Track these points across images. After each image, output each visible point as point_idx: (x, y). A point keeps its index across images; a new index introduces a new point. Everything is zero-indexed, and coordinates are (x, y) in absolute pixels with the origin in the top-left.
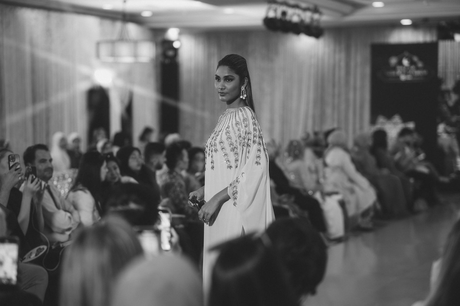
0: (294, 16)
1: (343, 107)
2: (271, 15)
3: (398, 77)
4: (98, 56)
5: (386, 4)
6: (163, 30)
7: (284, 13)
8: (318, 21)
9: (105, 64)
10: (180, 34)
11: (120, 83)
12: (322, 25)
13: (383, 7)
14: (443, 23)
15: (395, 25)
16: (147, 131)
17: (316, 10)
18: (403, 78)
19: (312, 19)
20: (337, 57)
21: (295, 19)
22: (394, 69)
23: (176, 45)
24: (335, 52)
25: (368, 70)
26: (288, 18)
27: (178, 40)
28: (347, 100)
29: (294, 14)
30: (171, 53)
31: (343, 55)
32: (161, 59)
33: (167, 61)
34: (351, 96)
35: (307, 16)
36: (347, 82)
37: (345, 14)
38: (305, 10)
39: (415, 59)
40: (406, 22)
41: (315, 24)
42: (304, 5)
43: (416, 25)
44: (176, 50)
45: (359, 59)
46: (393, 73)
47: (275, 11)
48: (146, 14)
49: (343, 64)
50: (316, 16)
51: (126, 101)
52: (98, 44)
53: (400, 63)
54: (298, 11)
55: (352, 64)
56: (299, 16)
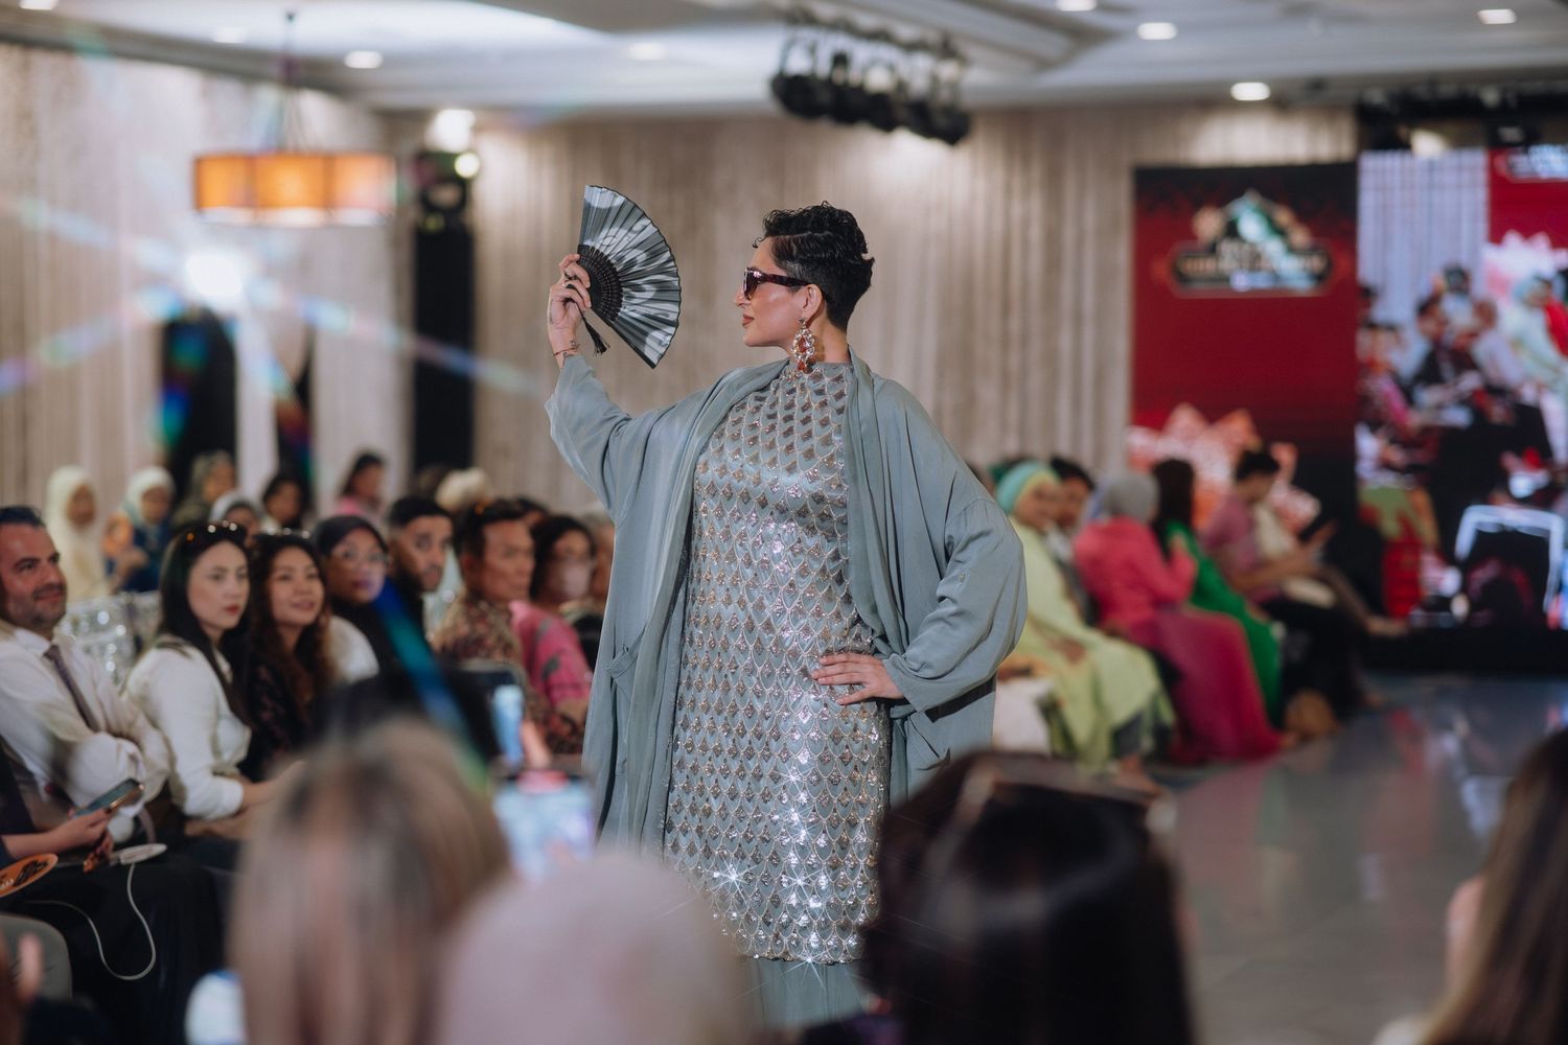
0: (875, 68)
1: (1036, 381)
2: (798, 64)
3: (1224, 279)
4: (199, 203)
5: (1183, 28)
6: (419, 117)
7: (840, 60)
8: (954, 86)
9: (219, 233)
10: (477, 129)
11: (272, 296)
12: (968, 101)
13: (1174, 39)
14: (1376, 97)
15: (1213, 101)
16: (366, 463)
17: (946, 50)
18: (1242, 282)
19: (934, 79)
20: (1017, 210)
21: (878, 80)
22: (1212, 250)
23: (464, 167)
24: (1008, 191)
25: (1122, 255)
26: (854, 75)
27: (471, 150)
28: (1051, 358)
29: (873, 63)
30: (446, 196)
31: (1036, 204)
32: (413, 214)
33: (434, 223)
34: (1065, 342)
35: (919, 73)
36: (1051, 297)
37: (1044, 64)
38: (911, 47)
39: (1284, 217)
40: (1251, 91)
41: (944, 96)
42: (906, 32)
43: (1281, 104)
44: (464, 185)
45: (1090, 219)
46: (1206, 266)
47: (812, 50)
48: (361, 61)
49: (1036, 233)
50: (948, 70)
51: (295, 362)
52: (199, 164)
53: (1231, 231)
54: (887, 53)
55: (1069, 234)
56: (891, 68)
